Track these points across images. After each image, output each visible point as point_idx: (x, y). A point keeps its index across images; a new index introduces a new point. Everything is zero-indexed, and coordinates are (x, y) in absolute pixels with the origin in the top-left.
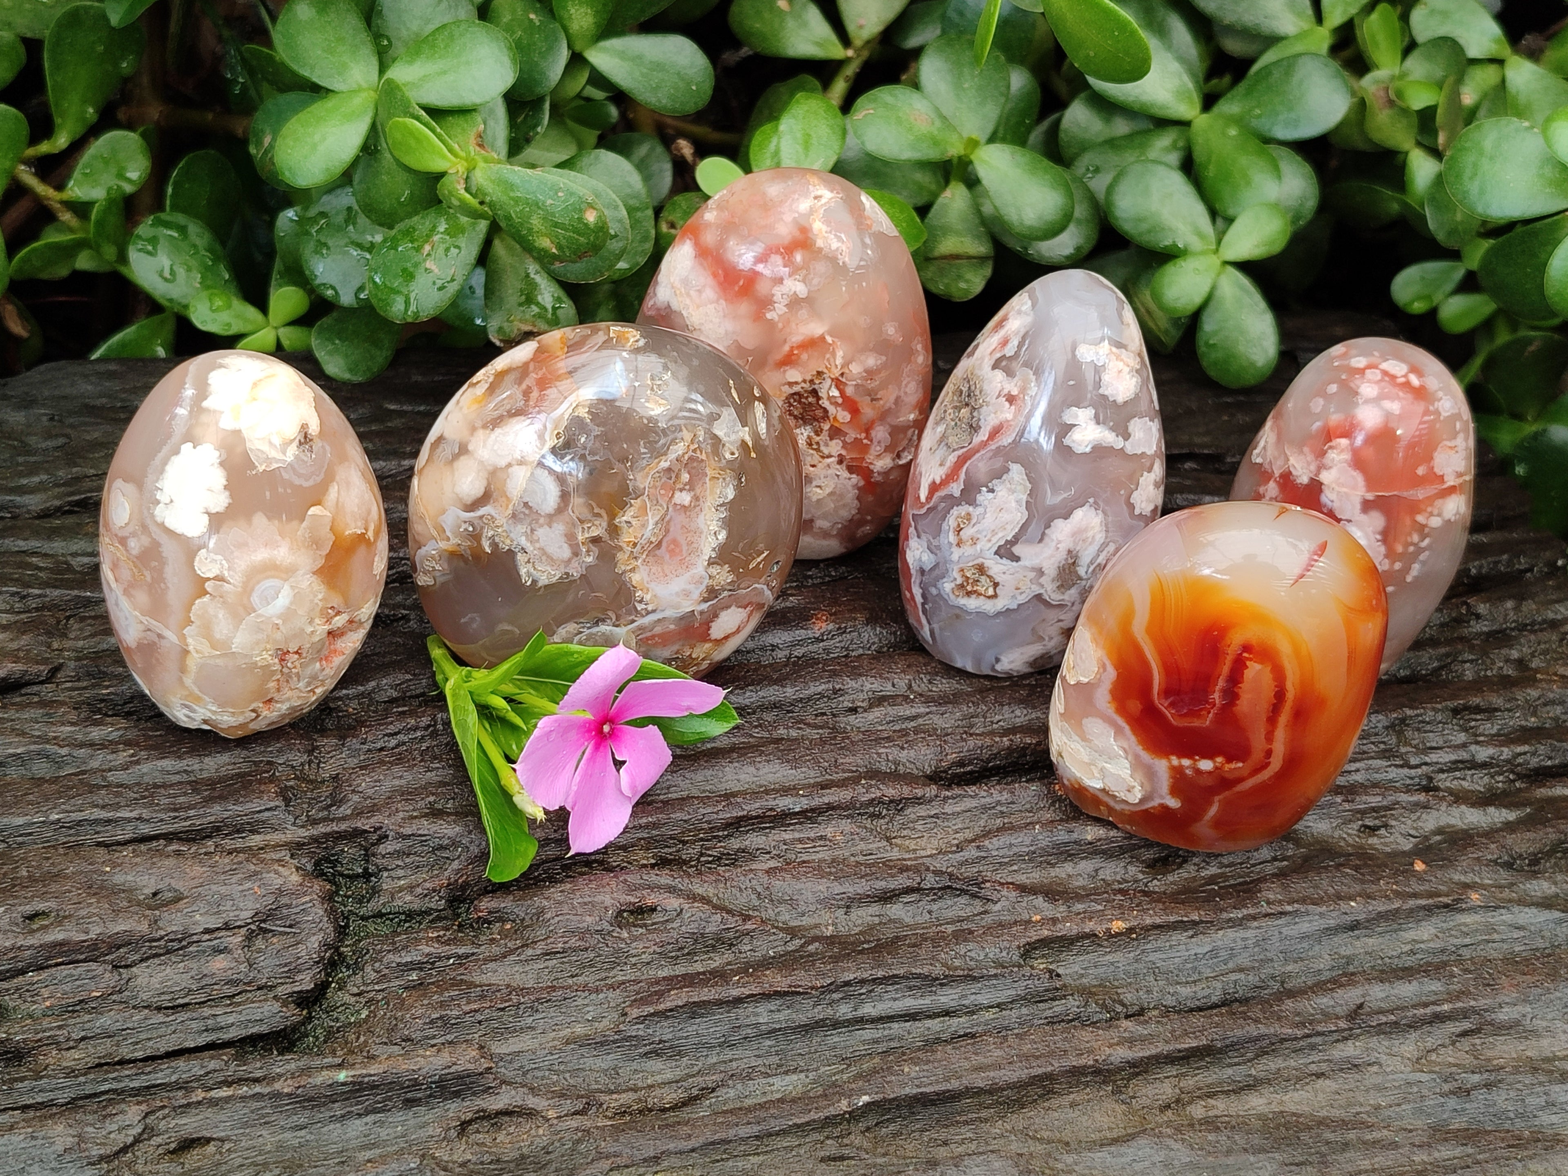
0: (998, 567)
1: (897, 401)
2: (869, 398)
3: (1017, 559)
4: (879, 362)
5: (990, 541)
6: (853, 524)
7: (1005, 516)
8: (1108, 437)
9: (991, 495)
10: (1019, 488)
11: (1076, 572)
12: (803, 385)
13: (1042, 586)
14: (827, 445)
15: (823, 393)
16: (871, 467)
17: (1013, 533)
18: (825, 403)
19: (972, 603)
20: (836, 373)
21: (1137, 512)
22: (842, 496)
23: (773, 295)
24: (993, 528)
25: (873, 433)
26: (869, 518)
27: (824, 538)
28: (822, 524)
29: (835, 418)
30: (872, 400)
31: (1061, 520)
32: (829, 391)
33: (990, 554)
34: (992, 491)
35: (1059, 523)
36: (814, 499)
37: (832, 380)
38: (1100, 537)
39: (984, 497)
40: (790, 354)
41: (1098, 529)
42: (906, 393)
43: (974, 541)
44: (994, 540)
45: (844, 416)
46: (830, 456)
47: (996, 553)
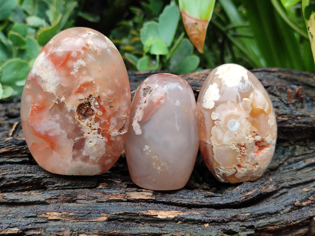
1: (119, 109)
2: (109, 106)
4: (112, 93)
6: (104, 158)
12: (85, 100)
14: (94, 125)
15: (92, 104)
16: (110, 134)
18: (93, 107)
20: (97, 96)
22: (99, 145)
23: (73, 66)
25: (111, 120)
26: (110, 156)
27: (93, 164)
28: (92, 158)
29: (97, 114)
30: (110, 107)
32: (94, 104)
36: (89, 147)
37: (96, 98)
40: (80, 88)
42: (122, 106)
45: (100, 113)
46: (95, 130)
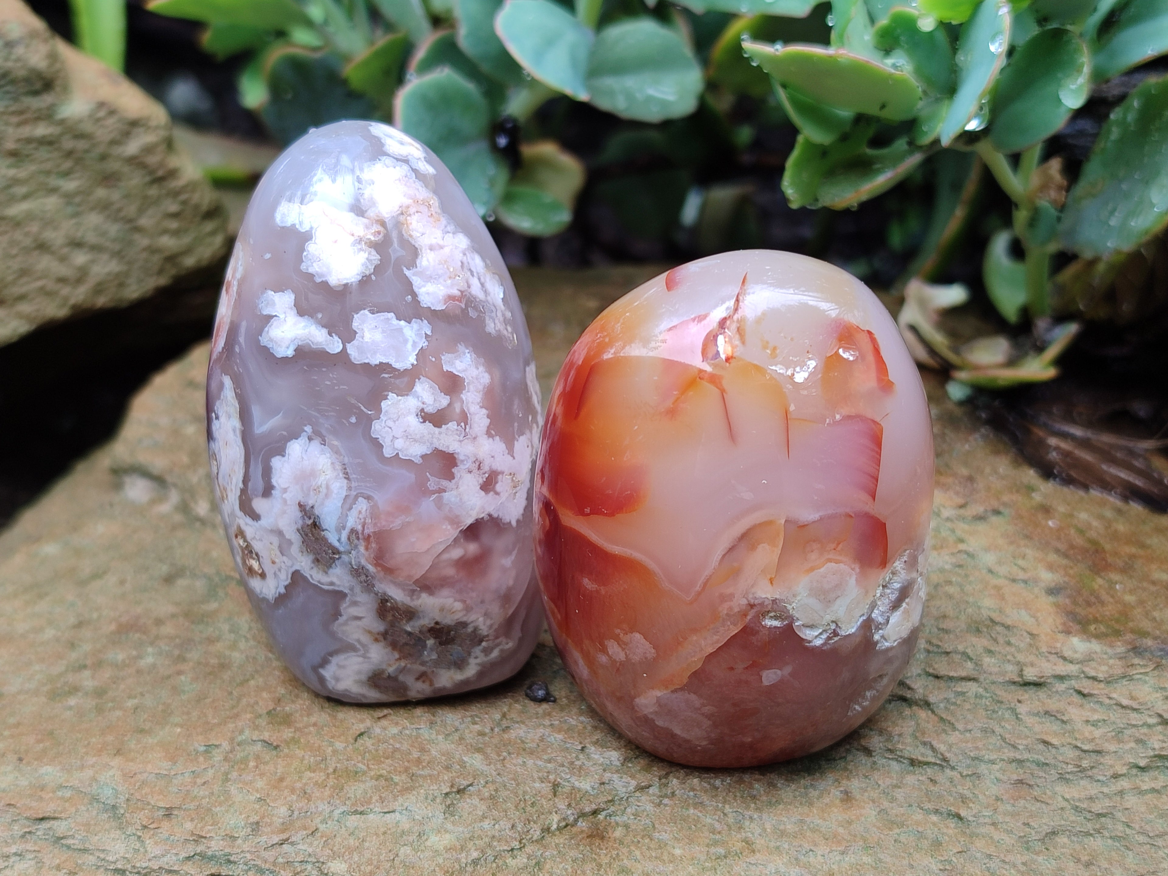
0: (249, 530)
3: (257, 517)
8: (316, 334)
13: (294, 559)
21: (388, 452)
31: (277, 458)
33: (237, 510)
35: (278, 462)
38: (339, 488)
39: (217, 428)
41: (330, 473)
47: (240, 510)
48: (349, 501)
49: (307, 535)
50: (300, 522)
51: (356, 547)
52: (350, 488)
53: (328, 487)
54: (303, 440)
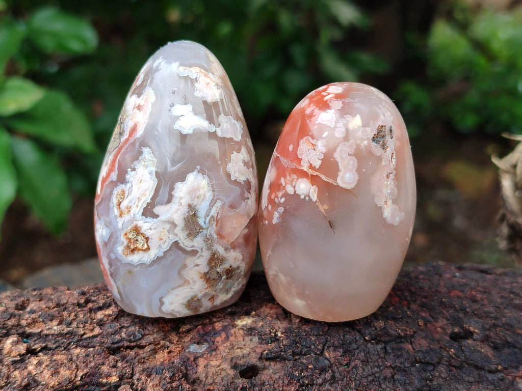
0: (146, 225)
3: (156, 216)
5: (137, 206)
7: (144, 185)
8: (204, 124)
9: (134, 172)
10: (150, 163)
11: (197, 222)
13: (176, 235)
17: (151, 197)
19: (136, 258)
21: (233, 178)
24: (138, 196)
31: (179, 183)
33: (139, 216)
34: (134, 170)
35: (179, 185)
38: (209, 195)
39: (130, 176)
41: (206, 189)
43: (129, 209)
44: (140, 204)
47: (142, 215)
48: (213, 202)
49: (188, 221)
50: (187, 214)
51: (212, 225)
52: (214, 196)
53: (204, 195)
54: (195, 173)
